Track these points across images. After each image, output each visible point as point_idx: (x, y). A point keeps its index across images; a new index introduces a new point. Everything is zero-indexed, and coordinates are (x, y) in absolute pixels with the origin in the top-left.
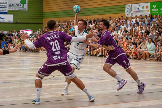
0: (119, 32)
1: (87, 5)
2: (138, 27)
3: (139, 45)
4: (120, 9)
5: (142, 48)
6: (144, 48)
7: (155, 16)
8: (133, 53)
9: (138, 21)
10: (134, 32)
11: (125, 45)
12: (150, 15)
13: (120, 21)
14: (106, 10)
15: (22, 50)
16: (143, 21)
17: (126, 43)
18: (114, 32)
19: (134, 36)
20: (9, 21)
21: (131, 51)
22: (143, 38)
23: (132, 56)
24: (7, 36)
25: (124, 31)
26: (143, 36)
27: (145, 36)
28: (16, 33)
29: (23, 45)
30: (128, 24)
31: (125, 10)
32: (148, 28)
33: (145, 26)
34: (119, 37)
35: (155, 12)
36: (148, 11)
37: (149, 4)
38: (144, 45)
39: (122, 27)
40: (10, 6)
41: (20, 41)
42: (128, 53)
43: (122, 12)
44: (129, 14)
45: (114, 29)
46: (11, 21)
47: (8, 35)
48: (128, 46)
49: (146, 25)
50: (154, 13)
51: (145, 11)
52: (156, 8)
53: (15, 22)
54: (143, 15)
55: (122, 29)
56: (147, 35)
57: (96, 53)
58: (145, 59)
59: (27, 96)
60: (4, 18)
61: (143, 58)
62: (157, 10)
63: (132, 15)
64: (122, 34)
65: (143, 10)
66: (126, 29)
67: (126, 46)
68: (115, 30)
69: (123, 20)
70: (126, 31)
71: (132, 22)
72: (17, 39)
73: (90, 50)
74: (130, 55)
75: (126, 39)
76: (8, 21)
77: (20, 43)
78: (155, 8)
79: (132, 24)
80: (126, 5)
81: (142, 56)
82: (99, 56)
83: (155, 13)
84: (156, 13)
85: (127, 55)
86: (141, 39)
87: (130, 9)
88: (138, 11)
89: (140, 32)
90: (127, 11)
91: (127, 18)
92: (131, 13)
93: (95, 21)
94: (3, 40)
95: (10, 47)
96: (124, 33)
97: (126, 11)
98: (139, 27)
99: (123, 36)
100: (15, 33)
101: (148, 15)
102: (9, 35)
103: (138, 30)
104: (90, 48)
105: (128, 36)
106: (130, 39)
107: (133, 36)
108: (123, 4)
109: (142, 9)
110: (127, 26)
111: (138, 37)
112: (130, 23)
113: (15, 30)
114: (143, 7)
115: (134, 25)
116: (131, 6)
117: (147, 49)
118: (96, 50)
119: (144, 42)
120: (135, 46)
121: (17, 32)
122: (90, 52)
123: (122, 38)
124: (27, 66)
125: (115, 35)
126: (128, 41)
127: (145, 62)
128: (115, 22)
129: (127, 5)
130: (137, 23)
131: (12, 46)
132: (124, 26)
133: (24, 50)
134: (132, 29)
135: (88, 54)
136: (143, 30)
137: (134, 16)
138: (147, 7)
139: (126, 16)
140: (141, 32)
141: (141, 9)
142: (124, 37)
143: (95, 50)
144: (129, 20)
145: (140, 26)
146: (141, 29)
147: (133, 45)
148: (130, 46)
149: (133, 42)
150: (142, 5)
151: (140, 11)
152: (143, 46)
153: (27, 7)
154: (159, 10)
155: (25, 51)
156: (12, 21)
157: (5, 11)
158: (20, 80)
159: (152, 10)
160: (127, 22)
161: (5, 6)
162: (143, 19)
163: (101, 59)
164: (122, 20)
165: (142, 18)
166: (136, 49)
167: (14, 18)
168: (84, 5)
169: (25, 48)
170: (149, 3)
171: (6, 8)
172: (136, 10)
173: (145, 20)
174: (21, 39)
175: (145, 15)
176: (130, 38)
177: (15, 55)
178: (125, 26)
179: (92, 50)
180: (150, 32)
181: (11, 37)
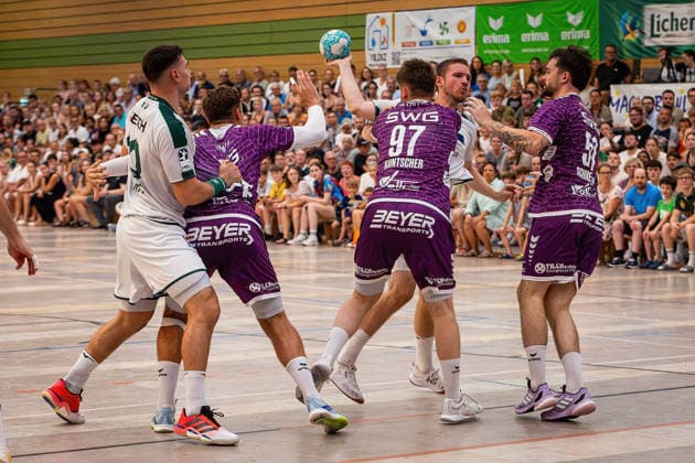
7: (495, 64)
12: (476, 60)
14: (276, 38)
31: (363, 38)
35: (498, 49)
36: (468, 42)
37: (469, 15)
44: (382, 57)
50: (495, 55)
51: (452, 44)
52: (501, 29)
58: (473, 250)
62: (506, 39)
63: (394, 58)
65: (446, 37)
78: (497, 33)
80: (370, 17)
83: (496, 52)
84: (504, 55)
87: (384, 33)
88: (421, 44)
90: (374, 43)
92: (389, 52)
97: (368, 43)
108: (352, 10)
109: (442, 34)
114: (444, 28)
116: (389, 22)
129: (375, 15)
138: (462, 27)
139: (369, 61)
141: (434, 33)
150: (439, 15)
151: (431, 44)
154: (516, 40)
159: (486, 39)
170: (472, 11)
172: (413, 39)
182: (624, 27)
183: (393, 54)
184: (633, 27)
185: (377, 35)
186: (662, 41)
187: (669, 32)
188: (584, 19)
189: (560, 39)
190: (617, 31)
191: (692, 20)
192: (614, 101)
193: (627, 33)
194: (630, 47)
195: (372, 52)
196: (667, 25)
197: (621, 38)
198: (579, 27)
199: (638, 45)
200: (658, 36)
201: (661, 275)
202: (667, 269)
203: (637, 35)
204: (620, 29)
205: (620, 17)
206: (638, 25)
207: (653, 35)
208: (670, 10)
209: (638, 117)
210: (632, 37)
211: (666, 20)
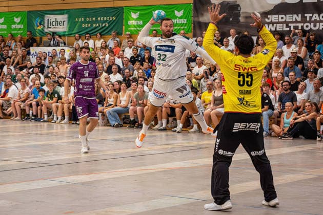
182: (37, 24)
184: (40, 24)
186: (52, 30)
187: (55, 26)
188: (21, 20)
189: (11, 28)
190: (34, 25)
191: (64, 22)
192: (32, 54)
193: (38, 26)
194: (39, 32)
196: (54, 23)
197: (36, 28)
198: (19, 23)
199: (42, 31)
200: (50, 28)
201: (42, 124)
202: (45, 121)
203: (42, 27)
204: (36, 25)
205: (35, 20)
206: (42, 23)
207: (48, 28)
208: (55, 17)
209: (40, 61)
210: (40, 28)
211: (54, 21)
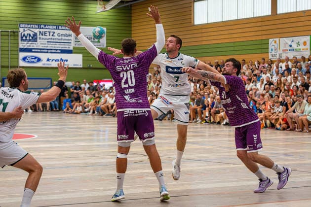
0: (259, 84)
1: (204, 39)
2: (290, 77)
3: (291, 107)
4: (260, 47)
5: (296, 111)
6: (300, 111)
8: (281, 120)
9: (290, 67)
10: (283, 85)
11: (269, 106)
13: (260, 66)
14: (236, 48)
15: (96, 112)
16: (298, 66)
17: (269, 103)
18: (249, 85)
19: (283, 91)
20: (76, 65)
21: (277, 117)
22: (298, 95)
23: (280, 125)
24: (71, 89)
25: (266, 83)
26: (299, 92)
27: (302, 92)
28: (87, 84)
29: (99, 105)
30: (274, 71)
31: (268, 48)
32: (306, 78)
33: (301, 76)
34: (257, 92)
36: (307, 49)
37: (308, 39)
38: (300, 106)
39: (264, 76)
40: (77, 40)
41: (94, 99)
42: (272, 119)
43: (264, 51)
44: (275, 55)
45: (250, 80)
46: (79, 64)
47: (73, 88)
48: (273, 108)
49: (304, 73)
51: (302, 50)
53: (86, 66)
54: (299, 57)
55: (263, 80)
56: (306, 91)
57: (220, 120)
58: (301, 130)
59: (105, 190)
60: (67, 60)
61: (298, 128)
63: (279, 56)
64: (263, 88)
65: (299, 47)
66: (271, 80)
67: (269, 108)
68: (252, 81)
69: (265, 64)
70: (270, 83)
71: (280, 69)
72: (89, 95)
73: (210, 115)
74: (276, 123)
75: (270, 97)
76: (74, 65)
77: (93, 101)
79: (280, 72)
80: (271, 40)
81: (296, 125)
82: (224, 125)
85: (271, 123)
86: (295, 96)
87: (276, 46)
88: (290, 50)
89: (293, 84)
90: (272, 50)
91: (272, 62)
93: (218, 65)
94: (65, 97)
95: (76, 108)
96: (267, 86)
97: (270, 50)
98: (292, 76)
99: (264, 92)
100: (85, 84)
101: (307, 57)
102: (76, 88)
103: (289, 81)
104: (210, 112)
105: (273, 91)
106: (276, 97)
107: (281, 91)
108: (264, 37)
109: (297, 46)
110: (271, 75)
111: (290, 92)
112: (277, 70)
113: (85, 80)
114: (298, 44)
115: (284, 72)
116: (278, 42)
117: (304, 114)
118: (219, 115)
119: (300, 102)
120: (285, 107)
121: (89, 84)
122: (210, 118)
123: (263, 95)
124: (104, 140)
125: (251, 90)
126: (273, 99)
127: (303, 135)
128: (251, 68)
130: (288, 70)
131: (81, 107)
132: (266, 74)
133: (100, 113)
134: (280, 80)
135: (205, 120)
136: (298, 82)
137: (284, 58)
138: (305, 43)
139: (270, 57)
140: (295, 86)
141: (294, 46)
142: (267, 92)
143: (217, 115)
144: (275, 64)
145: (294, 75)
146: (296, 79)
147: (281, 106)
148: (276, 108)
149: (282, 101)
150: (296, 39)
151: (293, 50)
152: (298, 108)
153: (105, 42)
155: (102, 115)
156: (81, 65)
157: (69, 48)
158: (92, 163)
160: (271, 67)
161: (68, 40)
162: (299, 64)
163: (227, 129)
164: (263, 64)
165: (296, 62)
166: (287, 112)
167: (83, 60)
168: (200, 39)
169: (102, 111)
170: (309, 37)
171: (70, 43)
172: (285, 49)
173: (301, 65)
174: (94, 95)
175: (302, 57)
176: (277, 95)
177: (84, 122)
178: (268, 75)
179: (212, 114)
180: (310, 85)
181: (78, 91)
183: (279, 54)
185: (273, 47)
195: (272, 54)
